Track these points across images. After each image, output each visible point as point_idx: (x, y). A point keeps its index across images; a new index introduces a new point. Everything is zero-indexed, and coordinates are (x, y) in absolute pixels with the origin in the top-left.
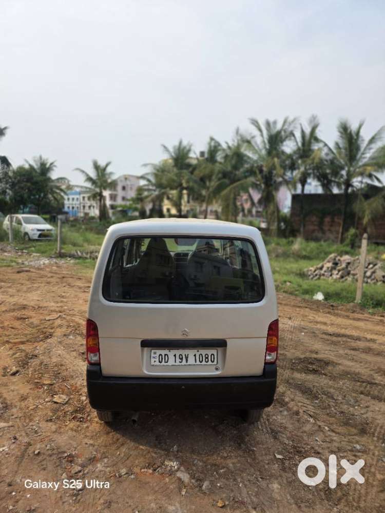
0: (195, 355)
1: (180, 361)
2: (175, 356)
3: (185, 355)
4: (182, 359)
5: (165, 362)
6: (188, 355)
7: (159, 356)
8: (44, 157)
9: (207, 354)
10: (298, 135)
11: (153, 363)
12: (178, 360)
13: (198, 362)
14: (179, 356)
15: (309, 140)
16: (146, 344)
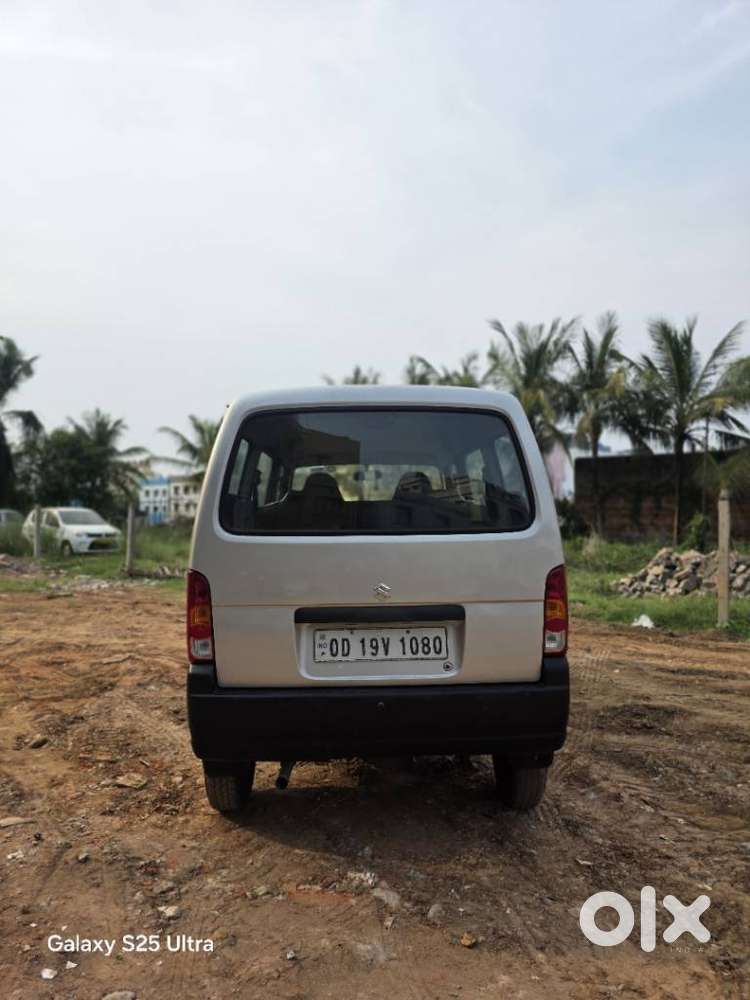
0: (402, 640)
1: (374, 651)
2: (363, 641)
3: (383, 640)
4: (376, 648)
5: (343, 655)
6: (388, 639)
7: (331, 644)
8: (104, 411)
9: (426, 638)
10: (579, 348)
11: (319, 658)
12: (369, 650)
13: (409, 654)
14: (372, 641)
15: (601, 356)
16: (303, 616)
